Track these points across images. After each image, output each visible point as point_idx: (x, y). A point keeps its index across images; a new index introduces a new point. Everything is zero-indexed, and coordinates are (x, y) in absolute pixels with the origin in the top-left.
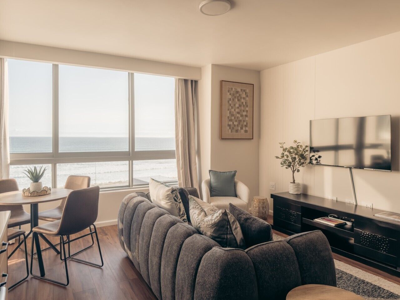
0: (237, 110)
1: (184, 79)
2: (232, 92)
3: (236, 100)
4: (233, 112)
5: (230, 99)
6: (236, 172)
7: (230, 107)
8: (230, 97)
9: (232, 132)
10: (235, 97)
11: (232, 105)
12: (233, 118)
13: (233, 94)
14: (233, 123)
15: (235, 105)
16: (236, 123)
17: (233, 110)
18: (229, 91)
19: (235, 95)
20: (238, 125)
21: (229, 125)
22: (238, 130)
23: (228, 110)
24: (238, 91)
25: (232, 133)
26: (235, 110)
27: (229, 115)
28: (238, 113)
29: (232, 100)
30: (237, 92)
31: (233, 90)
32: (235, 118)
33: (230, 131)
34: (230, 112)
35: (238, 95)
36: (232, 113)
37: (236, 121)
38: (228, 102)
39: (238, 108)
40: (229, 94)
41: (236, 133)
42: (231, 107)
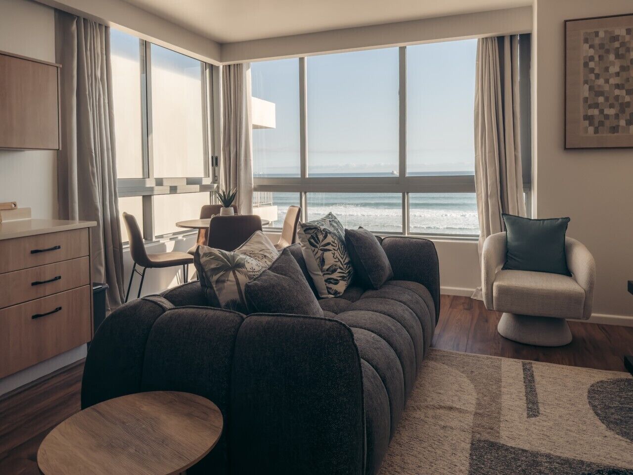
0: (613, 81)
1: (498, 37)
2: (597, 41)
3: (612, 57)
4: (599, 86)
5: (592, 58)
6: (567, 220)
7: (592, 76)
8: (591, 52)
9: (596, 132)
10: (608, 52)
11: (596, 71)
12: (601, 99)
13: (602, 46)
14: (602, 111)
15: (607, 69)
16: (611, 112)
17: (601, 81)
18: (586, 41)
19: (607, 47)
20: (617, 116)
21: (589, 118)
22: (618, 126)
23: (586, 82)
24: (618, 36)
25: (597, 135)
26: (607, 81)
27: (587, 94)
28: (618, 86)
29: (597, 59)
30: (615, 38)
31: (602, 34)
32: (607, 99)
33: (591, 130)
34: (591, 88)
35: (617, 44)
36: (596, 89)
37: (611, 106)
38: (586, 65)
39: (617, 74)
40: (587, 46)
41: (610, 135)
42: (595, 74)
